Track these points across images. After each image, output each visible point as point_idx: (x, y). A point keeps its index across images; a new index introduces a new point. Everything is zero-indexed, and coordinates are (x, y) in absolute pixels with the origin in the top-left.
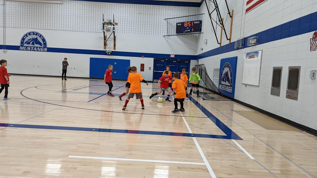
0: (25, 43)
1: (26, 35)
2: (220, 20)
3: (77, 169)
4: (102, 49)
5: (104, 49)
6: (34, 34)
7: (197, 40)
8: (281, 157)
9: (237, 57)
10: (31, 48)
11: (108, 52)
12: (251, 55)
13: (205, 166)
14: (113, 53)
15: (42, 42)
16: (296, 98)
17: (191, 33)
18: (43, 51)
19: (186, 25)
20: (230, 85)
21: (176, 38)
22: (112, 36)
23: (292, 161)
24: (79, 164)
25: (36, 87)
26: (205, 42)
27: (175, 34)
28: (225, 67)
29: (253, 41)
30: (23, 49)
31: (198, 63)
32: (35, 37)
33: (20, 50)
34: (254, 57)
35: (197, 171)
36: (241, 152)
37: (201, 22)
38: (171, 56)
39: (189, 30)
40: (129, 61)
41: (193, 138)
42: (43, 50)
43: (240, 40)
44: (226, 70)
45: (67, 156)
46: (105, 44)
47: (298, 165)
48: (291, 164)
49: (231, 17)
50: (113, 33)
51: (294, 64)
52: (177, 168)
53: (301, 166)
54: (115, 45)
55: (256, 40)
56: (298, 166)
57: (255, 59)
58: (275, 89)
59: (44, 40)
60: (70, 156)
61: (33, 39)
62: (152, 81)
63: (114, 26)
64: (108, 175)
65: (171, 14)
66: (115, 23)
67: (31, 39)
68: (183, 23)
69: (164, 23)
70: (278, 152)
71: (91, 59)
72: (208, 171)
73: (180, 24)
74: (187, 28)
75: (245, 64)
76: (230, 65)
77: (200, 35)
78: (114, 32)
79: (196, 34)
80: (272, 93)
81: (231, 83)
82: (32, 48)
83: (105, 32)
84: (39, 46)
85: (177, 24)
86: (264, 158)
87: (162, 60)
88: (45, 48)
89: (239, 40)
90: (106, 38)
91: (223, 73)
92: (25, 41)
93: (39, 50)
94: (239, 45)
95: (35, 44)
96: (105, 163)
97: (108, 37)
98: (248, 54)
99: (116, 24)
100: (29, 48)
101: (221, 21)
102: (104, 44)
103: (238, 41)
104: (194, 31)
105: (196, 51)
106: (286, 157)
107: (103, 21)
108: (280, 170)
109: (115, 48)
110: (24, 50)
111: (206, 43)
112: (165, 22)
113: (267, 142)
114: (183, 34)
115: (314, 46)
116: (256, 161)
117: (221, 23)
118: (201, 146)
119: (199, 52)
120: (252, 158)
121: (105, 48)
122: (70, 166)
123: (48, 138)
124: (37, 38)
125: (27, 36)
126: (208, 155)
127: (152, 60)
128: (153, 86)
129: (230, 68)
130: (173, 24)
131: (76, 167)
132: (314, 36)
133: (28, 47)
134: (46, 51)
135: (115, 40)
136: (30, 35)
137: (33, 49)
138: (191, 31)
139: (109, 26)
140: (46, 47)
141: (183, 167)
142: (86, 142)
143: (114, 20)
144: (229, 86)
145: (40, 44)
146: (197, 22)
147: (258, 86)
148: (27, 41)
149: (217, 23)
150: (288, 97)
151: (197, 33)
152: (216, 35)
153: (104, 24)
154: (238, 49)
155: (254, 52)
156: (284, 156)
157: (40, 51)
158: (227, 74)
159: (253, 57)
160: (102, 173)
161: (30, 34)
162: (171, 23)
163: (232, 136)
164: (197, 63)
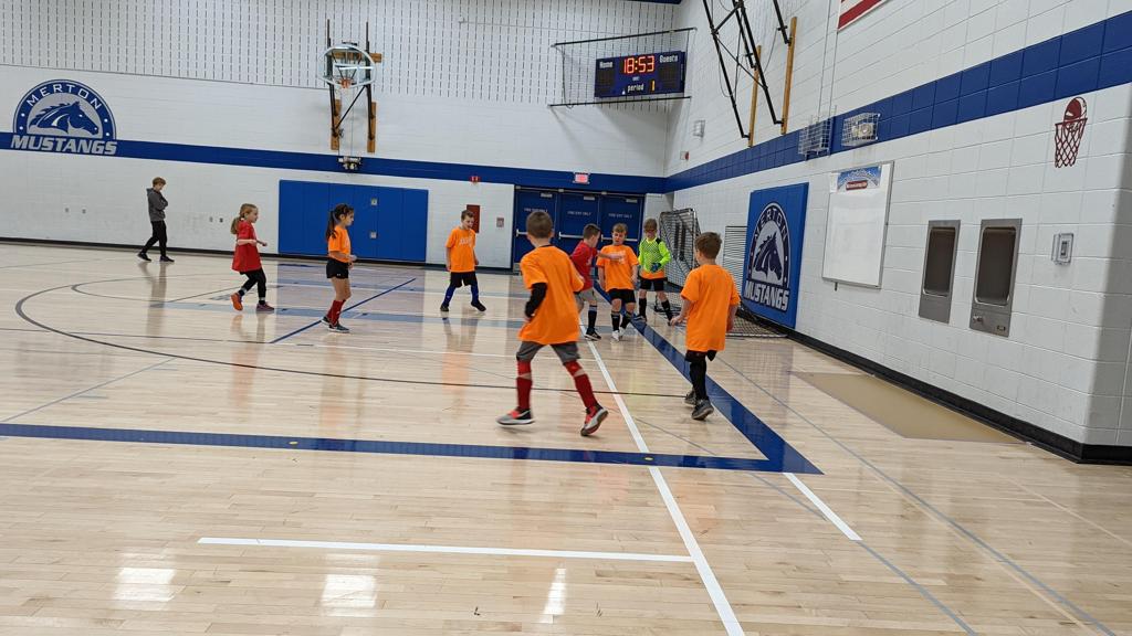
0: (33, 122)
1: (37, 93)
2: (751, 51)
3: (230, 585)
4: (327, 151)
5: (332, 149)
6: (65, 89)
7: (668, 122)
8: (951, 531)
9: (806, 186)
10: (55, 143)
11: (346, 159)
12: (854, 180)
13: (692, 565)
14: (366, 166)
15: (95, 119)
16: (1002, 330)
17: (647, 97)
18: (101, 152)
19: (628, 69)
20: (780, 282)
21: (594, 111)
22: (363, 102)
23: (988, 544)
24: (239, 567)
25: (74, 288)
26: (698, 132)
27: (591, 97)
28: (766, 221)
29: (861, 130)
30: (24, 147)
31: (672, 203)
32: (70, 99)
33: (14, 148)
34: (865, 184)
35: (662, 586)
36: (814, 516)
37: (682, 57)
38: (578, 179)
39: (641, 88)
40: (424, 194)
41: (650, 468)
42: (101, 148)
43: (818, 124)
44: (770, 229)
45: (194, 538)
46: (337, 131)
47: (1007, 557)
48: (984, 555)
49: (787, 41)
50: (365, 89)
51: (1000, 212)
52: (594, 574)
53: (1017, 563)
54: (371, 137)
55: (872, 124)
56: (1006, 561)
57: (869, 192)
58: (936, 297)
59: (103, 112)
60: (203, 540)
61: (63, 109)
62: (508, 267)
63: (368, 64)
64: (346, 604)
65: (578, 27)
66: (373, 56)
67: (53, 108)
68: (618, 62)
69: (552, 58)
70: (942, 517)
71: (284, 185)
72: (700, 584)
73: (610, 65)
74: (635, 79)
75: (836, 212)
76: (782, 214)
77: (680, 105)
78: (368, 87)
79: (665, 102)
80: (924, 313)
81: (786, 275)
82: (60, 141)
83: (337, 86)
84: (87, 134)
85: (598, 61)
86: (891, 534)
87: (544, 192)
88: (109, 143)
89: (814, 123)
90: (340, 109)
91: (760, 242)
92: (32, 116)
93: (86, 150)
94: (814, 143)
95: (70, 127)
96: (334, 564)
97: (345, 104)
98: (844, 174)
99: (378, 58)
100: (48, 143)
101: (753, 57)
102: (330, 131)
103: (811, 127)
104: (658, 91)
105: (665, 163)
106: (965, 532)
107: (329, 45)
108: (946, 575)
109: (371, 148)
110: (27, 149)
111: (702, 135)
112: (555, 55)
113: (903, 480)
114: (621, 99)
115: (1068, 150)
116: (863, 546)
117: (754, 62)
118: (678, 498)
119: (677, 167)
120: (852, 535)
121: (335, 146)
122: (202, 575)
123: (122, 473)
124: (77, 103)
125: (40, 97)
126: (704, 529)
127: (507, 191)
128: (510, 287)
129: (783, 223)
130: (584, 62)
131: (226, 578)
132: (1069, 114)
133: (44, 136)
134: (113, 153)
135: (371, 116)
136: (52, 92)
137: (64, 144)
138: (647, 91)
139: (352, 66)
140: (110, 139)
141: (616, 572)
142: (263, 489)
143: (368, 44)
144: (779, 287)
145: (90, 126)
146: (668, 59)
147: (877, 288)
148: (39, 116)
149: (738, 64)
150: (978, 323)
151: (668, 96)
152: (735, 106)
153: (330, 58)
154: (810, 156)
155: (867, 170)
156: (959, 527)
157: (90, 153)
158: (771, 243)
159: (860, 185)
160: (326, 596)
161: (49, 88)
162: (576, 58)
163: (785, 463)
164: (667, 204)
